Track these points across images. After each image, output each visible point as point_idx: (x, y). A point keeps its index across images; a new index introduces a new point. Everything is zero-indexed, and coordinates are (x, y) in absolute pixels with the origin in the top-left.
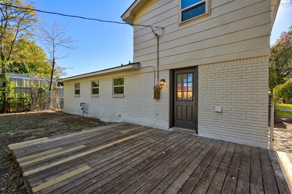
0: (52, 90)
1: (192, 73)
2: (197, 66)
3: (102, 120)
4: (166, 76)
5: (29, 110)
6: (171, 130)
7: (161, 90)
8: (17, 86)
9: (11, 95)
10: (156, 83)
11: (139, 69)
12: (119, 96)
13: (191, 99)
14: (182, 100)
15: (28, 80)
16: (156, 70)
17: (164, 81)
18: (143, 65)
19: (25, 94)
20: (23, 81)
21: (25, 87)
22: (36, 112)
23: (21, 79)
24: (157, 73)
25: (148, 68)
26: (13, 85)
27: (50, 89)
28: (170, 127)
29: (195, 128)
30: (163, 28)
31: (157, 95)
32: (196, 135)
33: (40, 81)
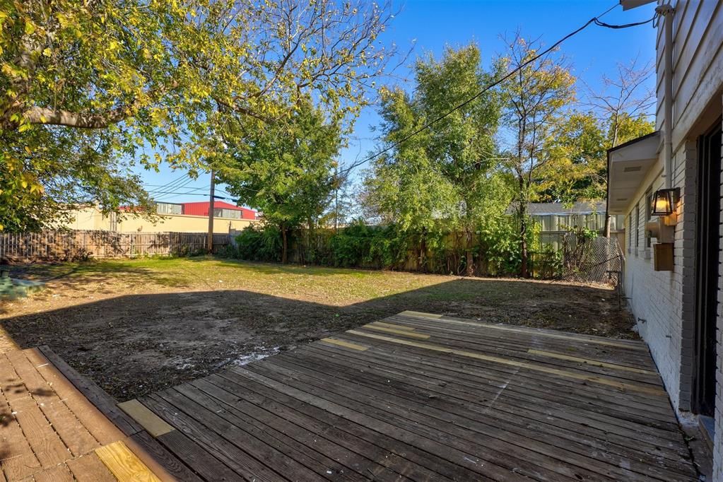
0: (609, 235)
5: (559, 278)
8: (543, 230)
9: (535, 246)
11: (657, 156)
15: (563, 216)
19: (557, 244)
20: (553, 219)
21: (557, 230)
22: (572, 283)
23: (550, 216)
26: (538, 228)
27: (604, 233)
33: (587, 215)
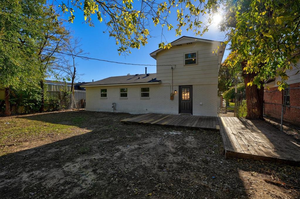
1: (190, 88)
2: (192, 85)
3: (131, 113)
4: (177, 88)
6: (180, 114)
7: (174, 95)
10: (171, 92)
11: (161, 84)
12: (146, 98)
13: (189, 100)
14: (184, 100)
16: (171, 85)
17: (176, 91)
18: (163, 82)
21: (53, 91)
24: (172, 87)
25: (166, 84)
28: (179, 113)
29: (191, 112)
30: (175, 65)
31: (172, 97)
32: (191, 115)
